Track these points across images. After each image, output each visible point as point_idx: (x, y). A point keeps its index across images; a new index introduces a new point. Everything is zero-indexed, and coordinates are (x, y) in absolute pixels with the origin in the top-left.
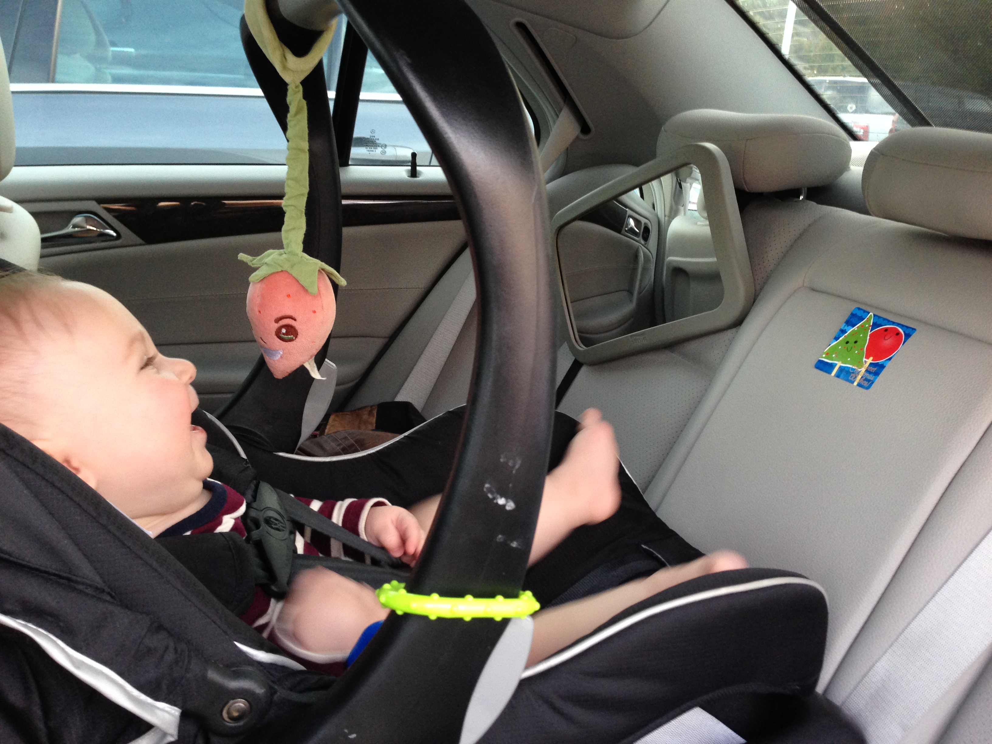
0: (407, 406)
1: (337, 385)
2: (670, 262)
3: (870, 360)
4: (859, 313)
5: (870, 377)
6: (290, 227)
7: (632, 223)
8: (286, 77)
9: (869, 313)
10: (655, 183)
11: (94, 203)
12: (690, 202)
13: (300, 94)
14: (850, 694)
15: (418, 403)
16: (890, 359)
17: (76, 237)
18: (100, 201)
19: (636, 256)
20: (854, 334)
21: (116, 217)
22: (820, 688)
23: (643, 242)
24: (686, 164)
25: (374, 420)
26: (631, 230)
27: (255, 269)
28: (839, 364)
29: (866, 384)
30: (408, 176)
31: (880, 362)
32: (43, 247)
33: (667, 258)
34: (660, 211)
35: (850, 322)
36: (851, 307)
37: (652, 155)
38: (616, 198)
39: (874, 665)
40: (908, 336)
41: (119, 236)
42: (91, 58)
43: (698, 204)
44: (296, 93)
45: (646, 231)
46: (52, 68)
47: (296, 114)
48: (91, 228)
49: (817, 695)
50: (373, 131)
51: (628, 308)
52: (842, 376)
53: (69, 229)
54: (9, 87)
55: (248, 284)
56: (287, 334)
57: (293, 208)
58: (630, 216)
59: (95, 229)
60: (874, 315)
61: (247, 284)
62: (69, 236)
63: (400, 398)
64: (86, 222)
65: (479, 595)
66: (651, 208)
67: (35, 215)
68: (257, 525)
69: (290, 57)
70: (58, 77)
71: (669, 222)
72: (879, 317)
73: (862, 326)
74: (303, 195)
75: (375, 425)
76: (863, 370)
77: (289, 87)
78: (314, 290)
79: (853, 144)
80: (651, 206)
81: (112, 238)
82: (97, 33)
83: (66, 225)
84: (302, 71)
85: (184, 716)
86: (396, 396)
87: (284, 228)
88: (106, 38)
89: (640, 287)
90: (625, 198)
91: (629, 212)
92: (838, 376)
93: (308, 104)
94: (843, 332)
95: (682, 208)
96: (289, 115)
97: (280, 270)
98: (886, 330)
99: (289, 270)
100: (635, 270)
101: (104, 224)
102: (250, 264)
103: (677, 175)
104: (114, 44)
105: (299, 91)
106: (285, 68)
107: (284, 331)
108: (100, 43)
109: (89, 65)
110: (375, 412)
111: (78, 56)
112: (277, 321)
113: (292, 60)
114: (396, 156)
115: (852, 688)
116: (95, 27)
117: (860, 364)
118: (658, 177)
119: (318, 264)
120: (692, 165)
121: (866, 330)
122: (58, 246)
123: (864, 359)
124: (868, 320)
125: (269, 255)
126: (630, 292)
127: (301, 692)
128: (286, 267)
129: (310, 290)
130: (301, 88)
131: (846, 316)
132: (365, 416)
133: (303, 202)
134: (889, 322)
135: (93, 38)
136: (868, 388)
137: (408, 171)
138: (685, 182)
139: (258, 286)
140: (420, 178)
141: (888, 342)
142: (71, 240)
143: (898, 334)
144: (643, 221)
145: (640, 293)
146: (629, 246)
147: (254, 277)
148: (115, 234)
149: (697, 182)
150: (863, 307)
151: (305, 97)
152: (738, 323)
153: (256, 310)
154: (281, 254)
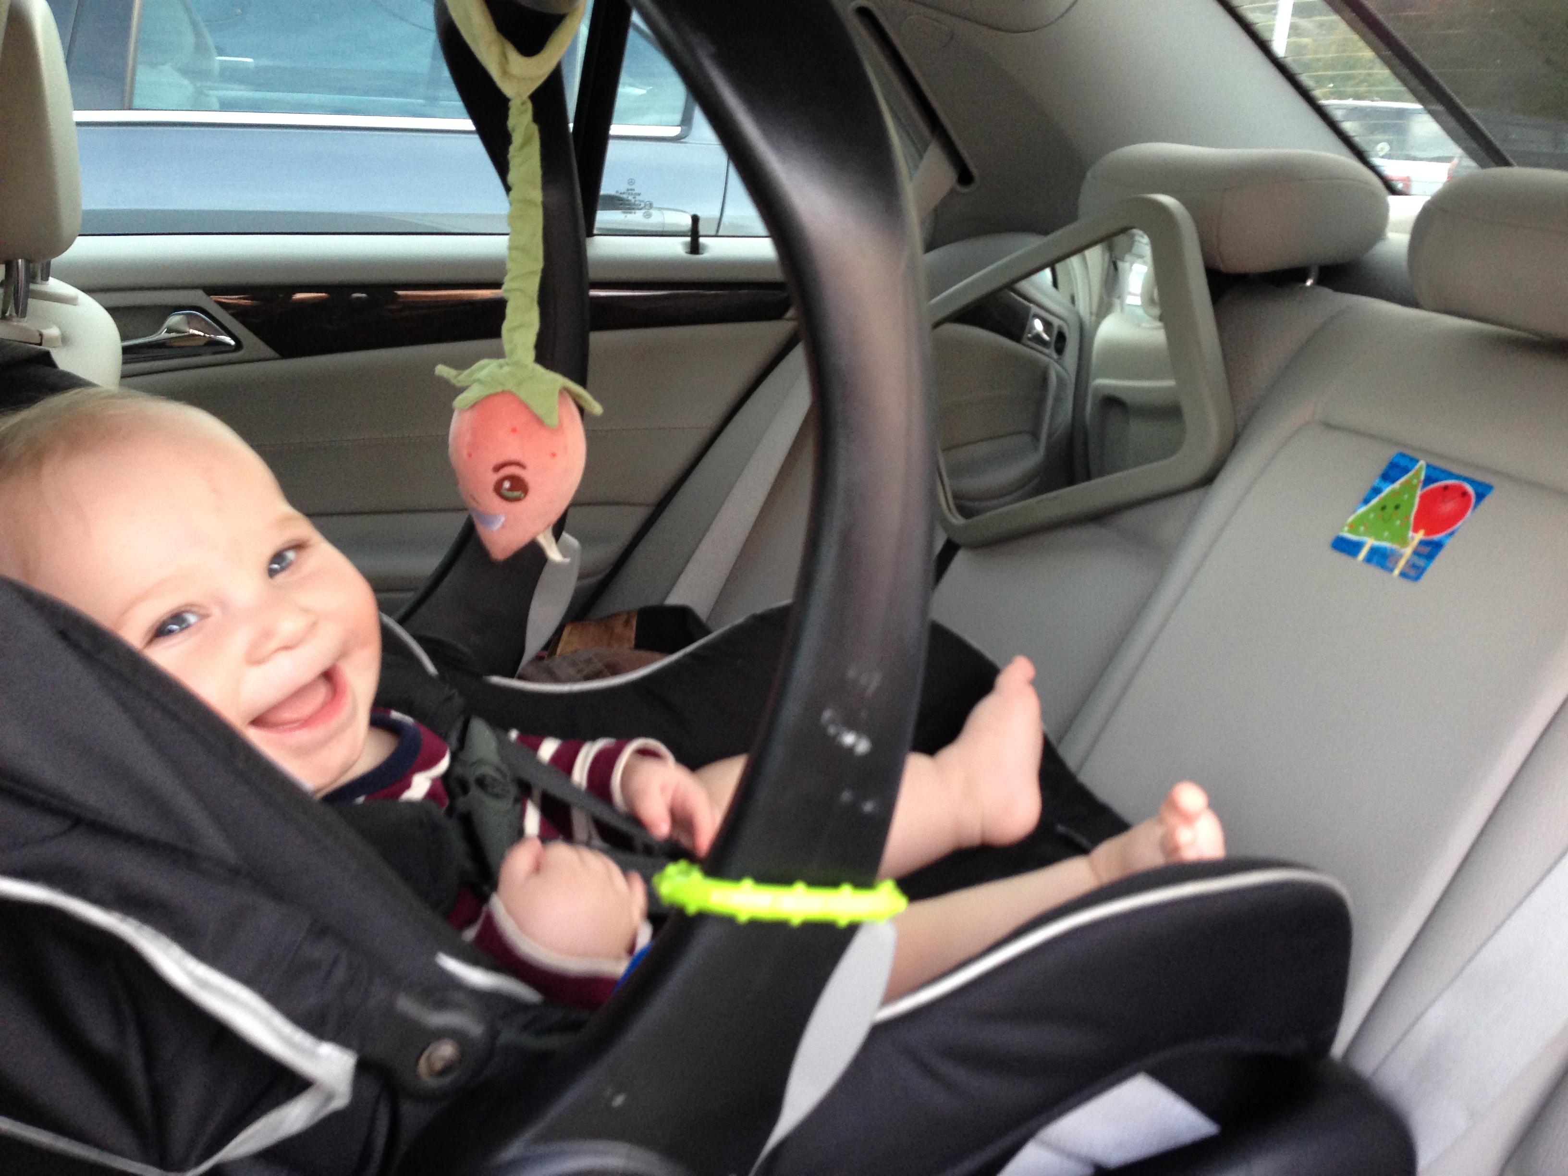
0: (684, 613)
1: (581, 577)
2: (1098, 389)
3: (1420, 535)
4: (1403, 462)
5: (1421, 562)
6: (516, 324)
7: (1038, 325)
8: (507, 88)
9: (1417, 461)
10: (1075, 260)
11: (200, 293)
12: (1130, 293)
13: (529, 115)
14: (1387, 1057)
15: (702, 610)
16: (1452, 533)
17: (172, 347)
18: (211, 290)
19: (1044, 380)
20: (1394, 493)
21: (235, 316)
22: (1338, 1048)
23: (1055, 356)
24: (1124, 230)
25: (633, 635)
26: (1038, 338)
27: (462, 390)
28: (1370, 542)
29: (1414, 572)
30: (687, 253)
31: (1436, 537)
32: (125, 362)
33: (1094, 379)
34: (1084, 307)
35: (1389, 476)
36: (1389, 454)
37: (1071, 216)
38: (1011, 286)
39: (1423, 1013)
40: (1480, 497)
41: (239, 345)
42: (186, 72)
43: (1142, 296)
44: (522, 113)
45: (1061, 339)
46: (127, 88)
47: (523, 145)
48: (197, 332)
49: (1332, 1062)
50: (631, 182)
51: (1033, 459)
52: (1375, 560)
53: (163, 334)
54: (71, 114)
55: (451, 411)
56: (511, 489)
57: (518, 293)
58: (1036, 316)
59: (202, 334)
60: (1428, 466)
61: (449, 412)
62: (161, 345)
63: (673, 600)
64: (189, 323)
65: (814, 882)
66: (1067, 301)
67: (112, 311)
68: (465, 788)
69: (514, 56)
70: (137, 102)
71: (1098, 323)
72: (1435, 468)
73: (1407, 482)
74: (532, 273)
75: (633, 642)
76: (1408, 551)
77: (511, 104)
78: (552, 420)
79: (1392, 199)
80: (1069, 298)
81: (227, 349)
82: (198, 34)
83: (156, 329)
84: (532, 79)
85: (363, 1068)
86: (668, 593)
87: (506, 326)
88: (210, 41)
89: (1050, 426)
90: (1025, 286)
91: (1034, 309)
92: (1368, 559)
93: (541, 131)
94: (1376, 491)
95: (1117, 302)
96: (512, 149)
97: (499, 389)
98: (1446, 488)
99: (514, 390)
100: (1041, 402)
101: (217, 327)
102: (454, 381)
103: (1110, 249)
104: (221, 52)
105: (526, 111)
106: (505, 73)
107: (507, 485)
108: (200, 48)
109: (186, 82)
110: (634, 622)
111: (167, 68)
112: (497, 468)
113: (516, 61)
114: (664, 224)
115: (1389, 1047)
116: (194, 25)
117: (1404, 542)
118: (1079, 250)
119: (558, 380)
120: (1135, 231)
121: (1414, 488)
122: (146, 360)
123: (1411, 534)
124: (1417, 474)
125: (482, 368)
126: (1035, 435)
127: (539, 1033)
128: (510, 386)
129: (547, 421)
130: (529, 105)
131: (1382, 466)
132: (619, 628)
133: (533, 285)
134: (1450, 475)
135: (190, 39)
136: (1417, 578)
137: (685, 244)
138: (1123, 260)
139: (468, 416)
140: (705, 256)
141: (1449, 507)
142: (166, 352)
143: (1465, 494)
144: (1056, 322)
145: (1050, 436)
146: (1033, 364)
147: (460, 402)
148: (233, 343)
149: (1140, 260)
150: (1407, 451)
151: (536, 118)
152: (1208, 479)
153: (465, 453)
154: (501, 366)
